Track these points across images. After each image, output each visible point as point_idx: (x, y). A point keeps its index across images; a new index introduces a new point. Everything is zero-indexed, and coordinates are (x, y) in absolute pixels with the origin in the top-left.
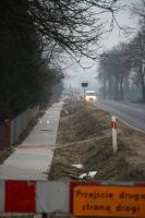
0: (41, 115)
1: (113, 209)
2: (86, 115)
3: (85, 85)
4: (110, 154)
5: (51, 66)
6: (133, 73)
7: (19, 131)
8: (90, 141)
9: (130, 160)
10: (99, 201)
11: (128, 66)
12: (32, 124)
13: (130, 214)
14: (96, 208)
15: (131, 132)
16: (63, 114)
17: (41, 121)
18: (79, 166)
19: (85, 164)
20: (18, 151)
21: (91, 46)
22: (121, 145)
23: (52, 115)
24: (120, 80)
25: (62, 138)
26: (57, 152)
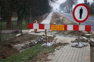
0: (49, 15)
1: (58, 29)
2: (57, 15)
3: (56, 9)
4: (60, 21)
5: (51, 6)
6: (65, 7)
7: (44, 17)
8: (57, 19)
9: (63, 22)
10: (56, 28)
11: (65, 6)
12: (47, 16)
13: (61, 30)
14: (55, 29)
15: (64, 18)
16: (52, 14)
17: (48, 15)
18: (55, 23)
19: (56, 23)
20: (44, 21)
21: (57, 2)
22: (62, 20)
23: (51, 15)
24: (63, 9)
25: (52, 19)
26: (51, 21)
